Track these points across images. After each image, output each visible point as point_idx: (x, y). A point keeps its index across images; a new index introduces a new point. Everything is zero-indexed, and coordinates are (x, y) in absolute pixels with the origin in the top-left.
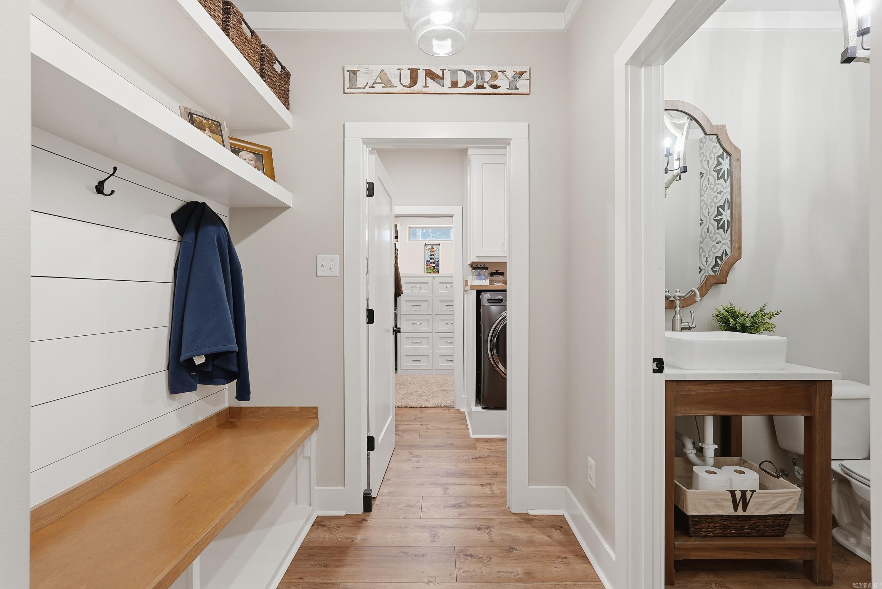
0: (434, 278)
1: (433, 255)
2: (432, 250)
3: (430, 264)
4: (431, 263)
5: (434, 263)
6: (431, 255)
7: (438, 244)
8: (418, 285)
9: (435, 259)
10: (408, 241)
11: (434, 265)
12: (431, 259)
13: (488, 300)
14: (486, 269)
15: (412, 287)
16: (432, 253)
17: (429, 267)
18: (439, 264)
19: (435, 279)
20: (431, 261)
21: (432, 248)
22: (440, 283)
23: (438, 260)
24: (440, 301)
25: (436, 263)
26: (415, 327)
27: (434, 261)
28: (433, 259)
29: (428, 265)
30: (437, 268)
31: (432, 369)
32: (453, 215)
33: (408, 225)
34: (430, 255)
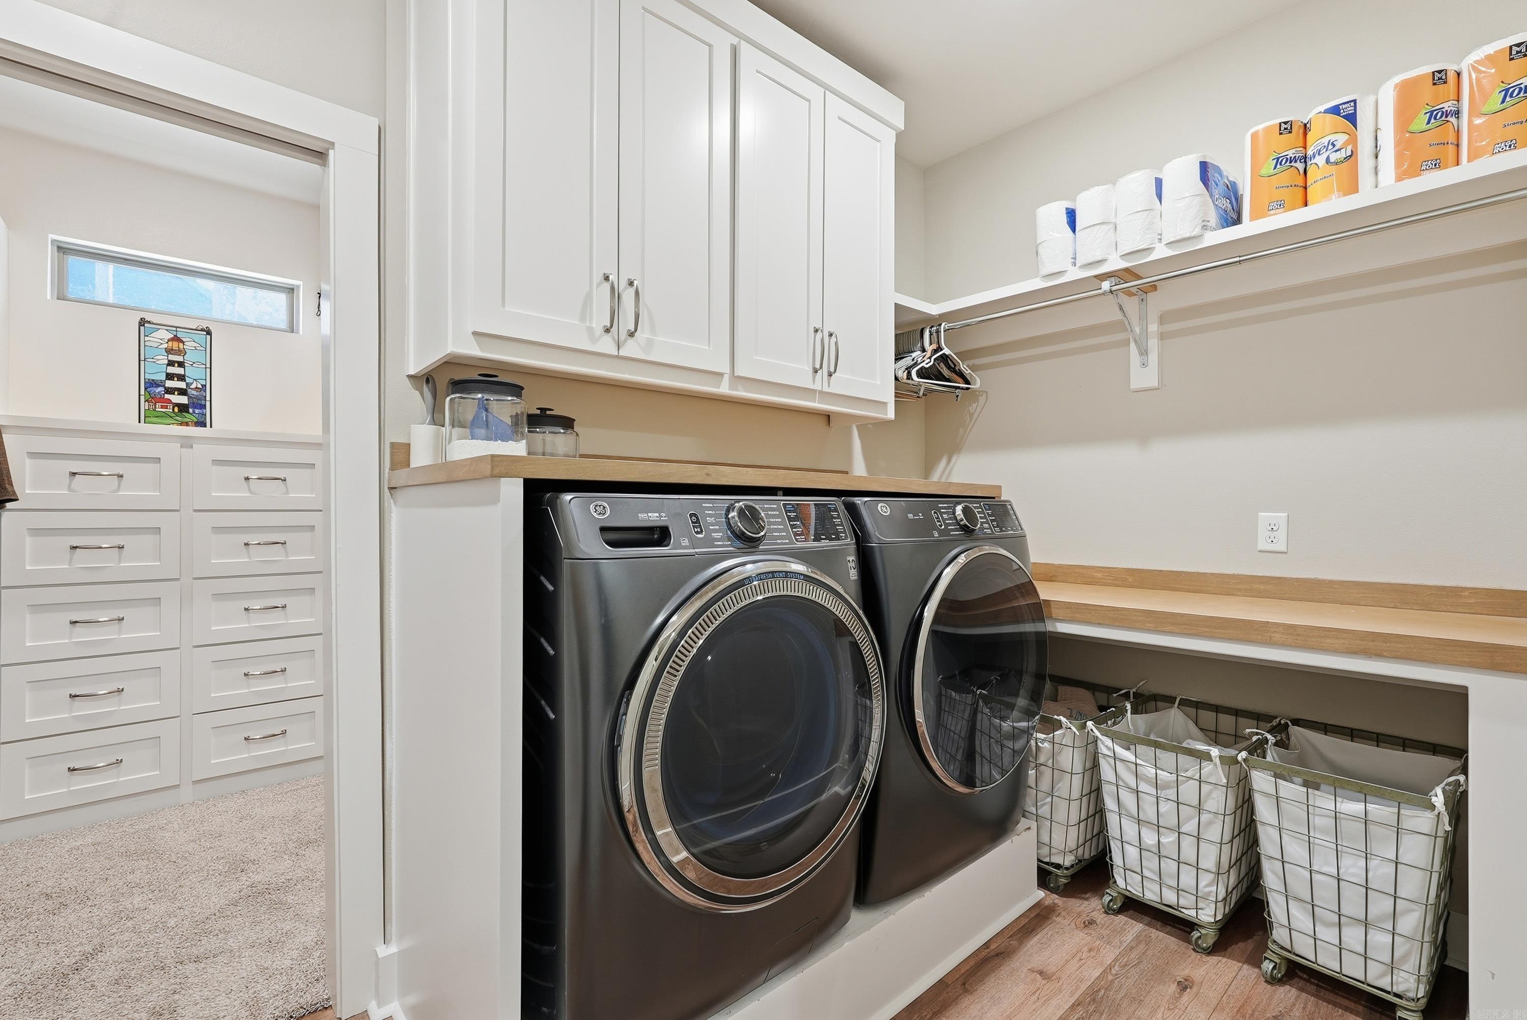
0: (187, 443)
1: (181, 364)
2: (175, 345)
3: (167, 396)
4: (170, 391)
5: (182, 392)
6: (171, 363)
7: (205, 331)
8: (106, 468)
9: (188, 380)
10: (49, 297)
11: (184, 400)
12: (170, 377)
13: (603, 529)
14: (516, 390)
15: (74, 474)
16: (173, 358)
17: (162, 407)
18: (208, 398)
19: (194, 446)
20: (170, 384)
21: (176, 339)
22: (216, 462)
23: (204, 386)
24: (217, 530)
25: (195, 393)
26: (84, 635)
27: (184, 387)
28: (181, 378)
29: (153, 399)
30: (197, 411)
31: (177, 786)
32: (333, 144)
33: (52, 236)
34: (166, 362)
